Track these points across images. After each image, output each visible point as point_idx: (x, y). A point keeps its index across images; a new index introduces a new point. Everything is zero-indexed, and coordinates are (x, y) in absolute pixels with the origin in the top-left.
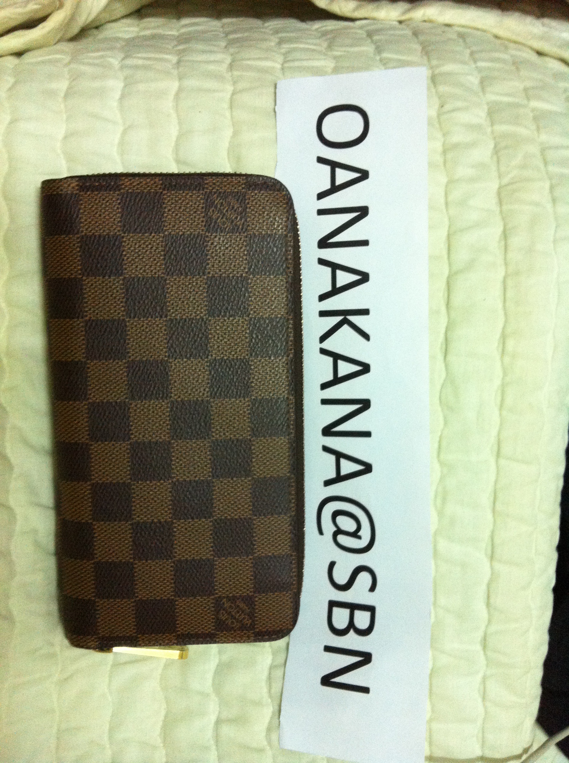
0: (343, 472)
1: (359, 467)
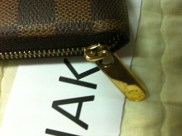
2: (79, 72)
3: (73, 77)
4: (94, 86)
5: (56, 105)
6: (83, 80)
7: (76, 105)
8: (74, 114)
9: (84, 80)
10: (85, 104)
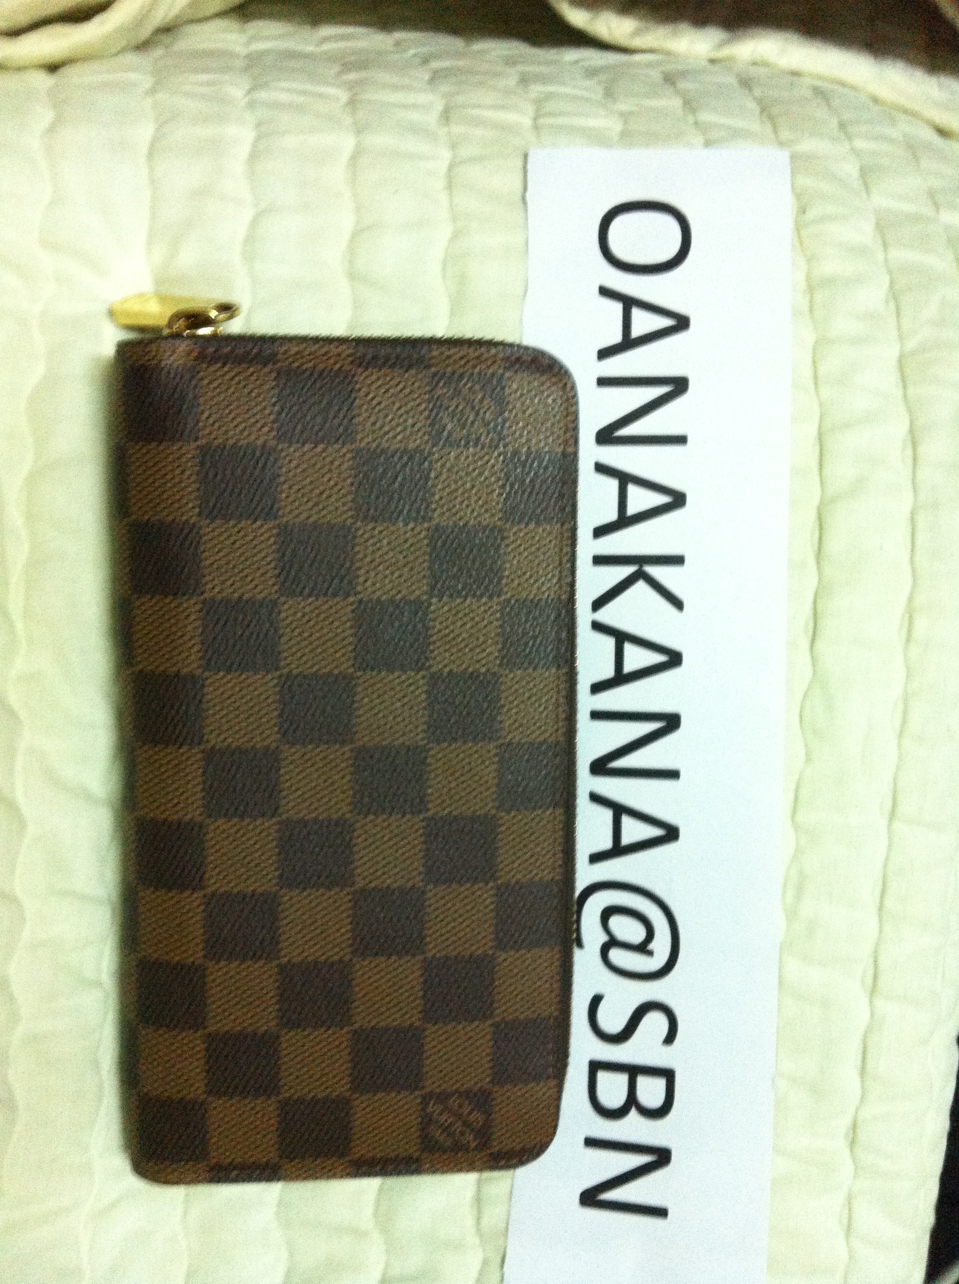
0: (627, 839)
1: (657, 832)
2: (641, 586)
3: (653, 571)
4: (600, 560)
5: (678, 500)
6: (627, 570)
7: (631, 510)
8: (632, 489)
9: (625, 571)
10: (612, 515)
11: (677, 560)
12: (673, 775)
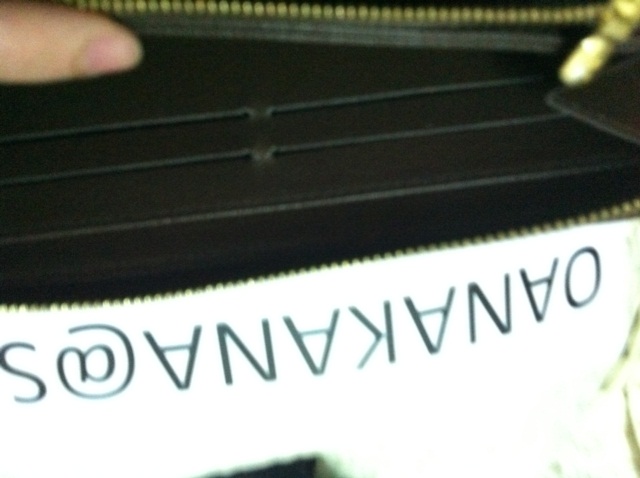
0: (169, 356)
2: (372, 337)
5: (434, 348)
7: (425, 319)
8: (439, 316)
11: (392, 357)
12: (229, 379)
